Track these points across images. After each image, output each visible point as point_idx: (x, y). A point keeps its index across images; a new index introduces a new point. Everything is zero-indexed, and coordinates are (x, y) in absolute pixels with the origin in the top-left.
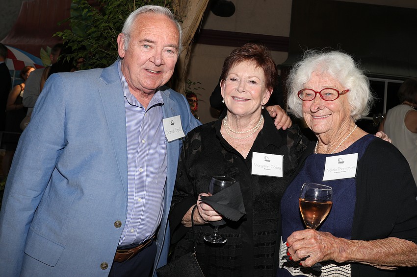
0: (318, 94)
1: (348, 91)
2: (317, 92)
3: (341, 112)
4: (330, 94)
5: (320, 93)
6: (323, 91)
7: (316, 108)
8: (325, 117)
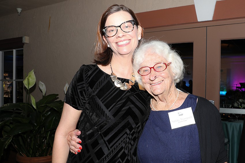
0: (152, 69)
1: (170, 63)
2: (152, 68)
3: (170, 78)
4: (160, 66)
5: (153, 68)
6: (155, 66)
7: (154, 77)
8: (160, 83)
